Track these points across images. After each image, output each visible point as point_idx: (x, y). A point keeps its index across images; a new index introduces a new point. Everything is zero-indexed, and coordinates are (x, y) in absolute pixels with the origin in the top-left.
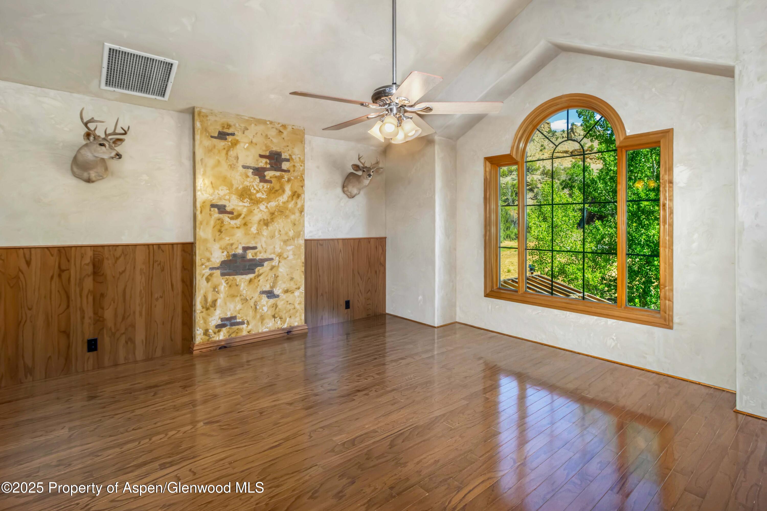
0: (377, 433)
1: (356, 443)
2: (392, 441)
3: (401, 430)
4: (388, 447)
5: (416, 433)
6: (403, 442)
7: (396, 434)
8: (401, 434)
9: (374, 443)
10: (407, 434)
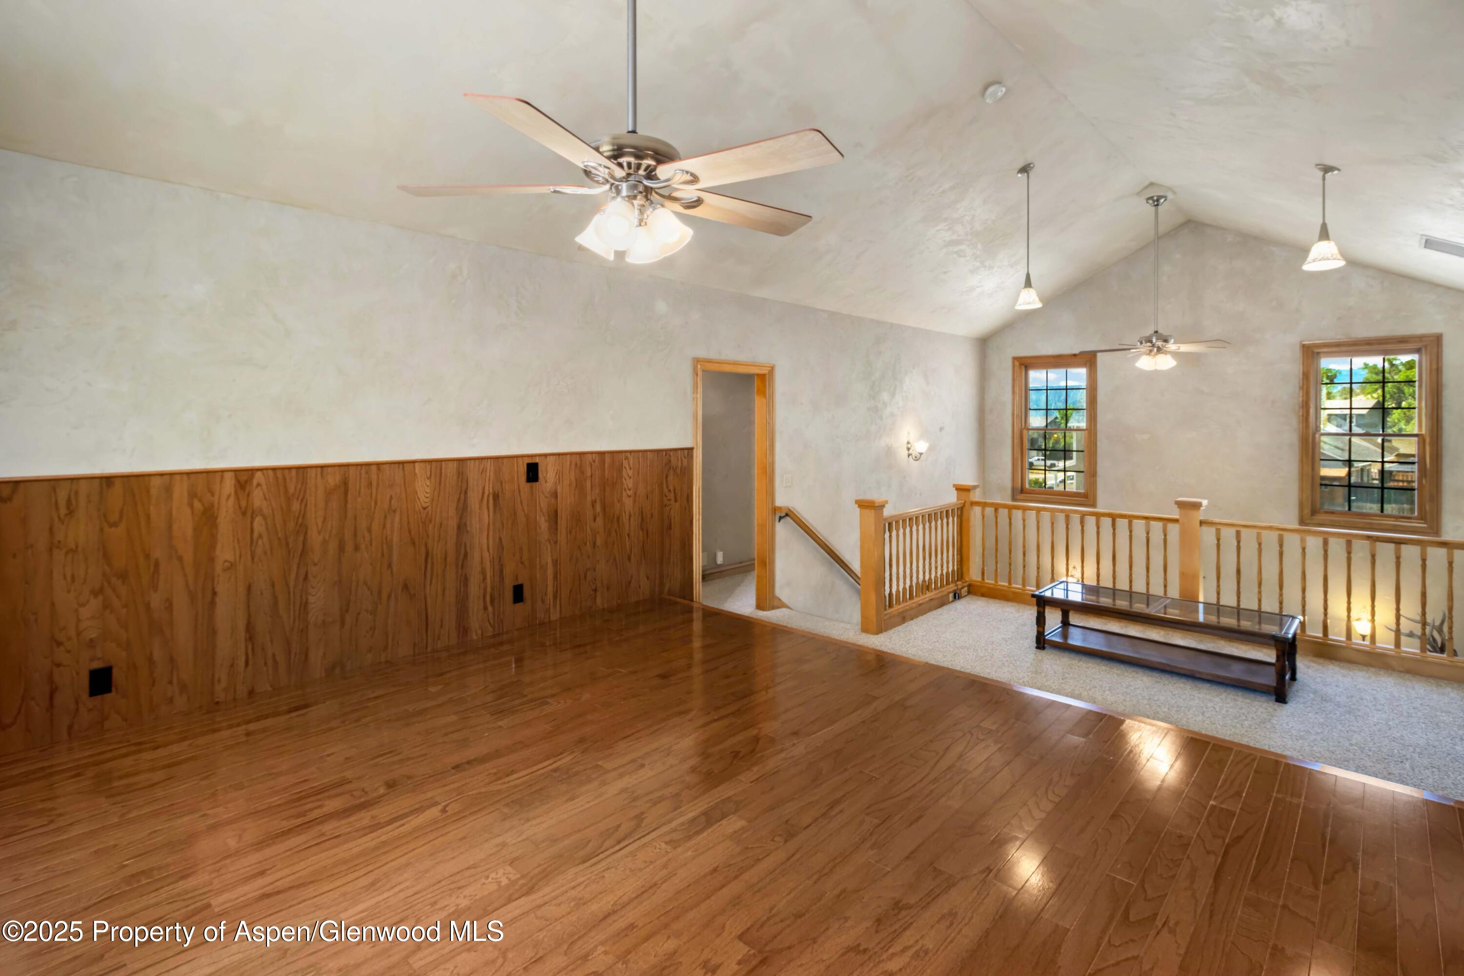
0: (667, 839)
1: (703, 819)
2: (638, 826)
3: (620, 850)
4: (645, 815)
5: (591, 844)
6: (619, 826)
7: (631, 841)
8: (619, 842)
9: (670, 821)
10: (607, 844)
